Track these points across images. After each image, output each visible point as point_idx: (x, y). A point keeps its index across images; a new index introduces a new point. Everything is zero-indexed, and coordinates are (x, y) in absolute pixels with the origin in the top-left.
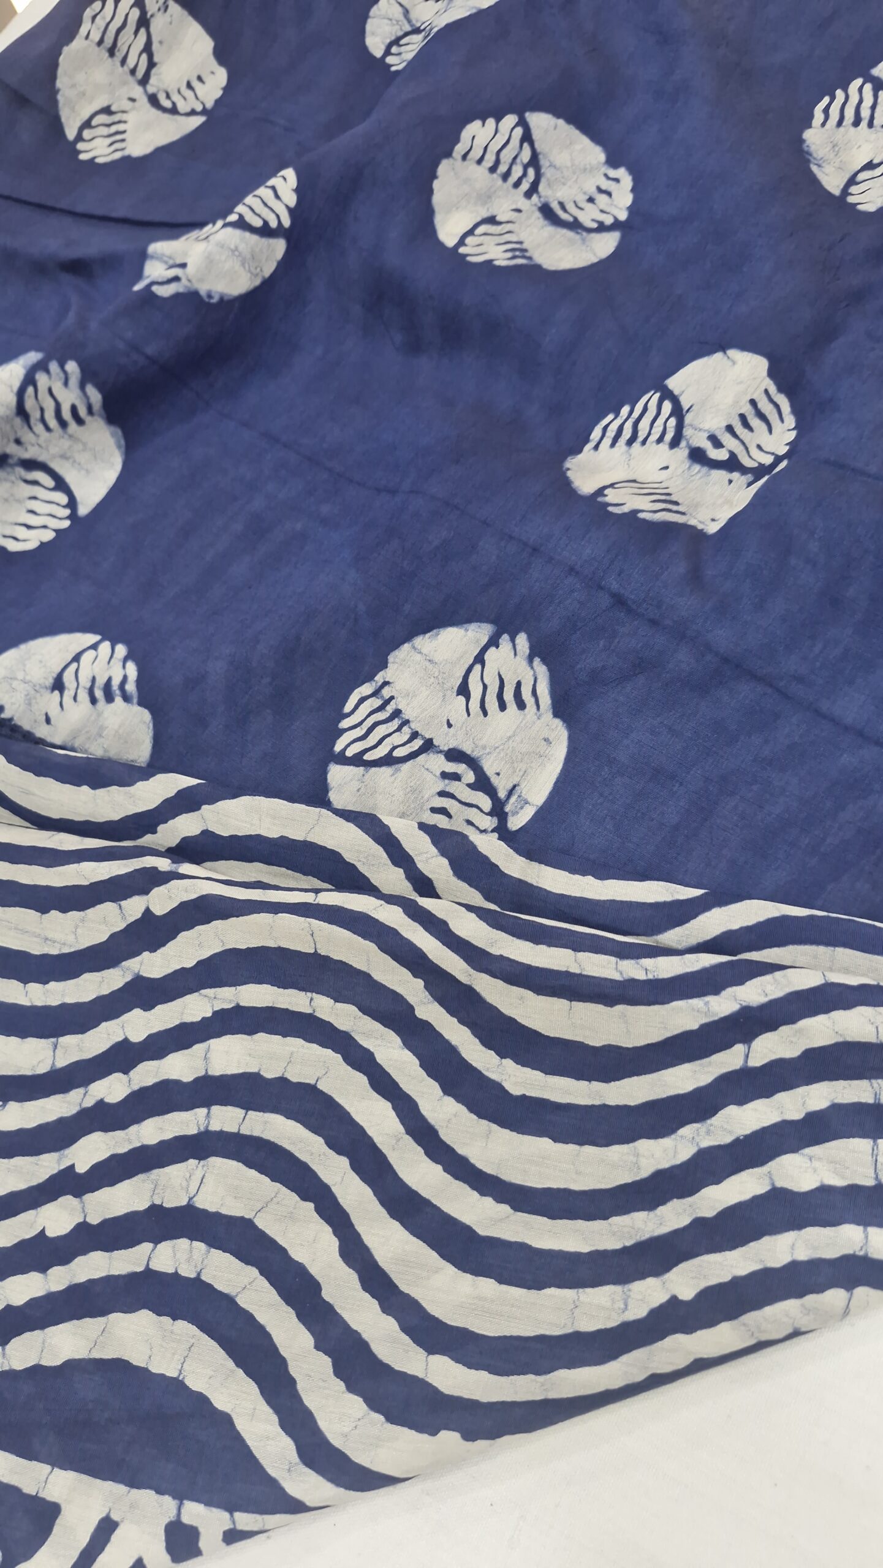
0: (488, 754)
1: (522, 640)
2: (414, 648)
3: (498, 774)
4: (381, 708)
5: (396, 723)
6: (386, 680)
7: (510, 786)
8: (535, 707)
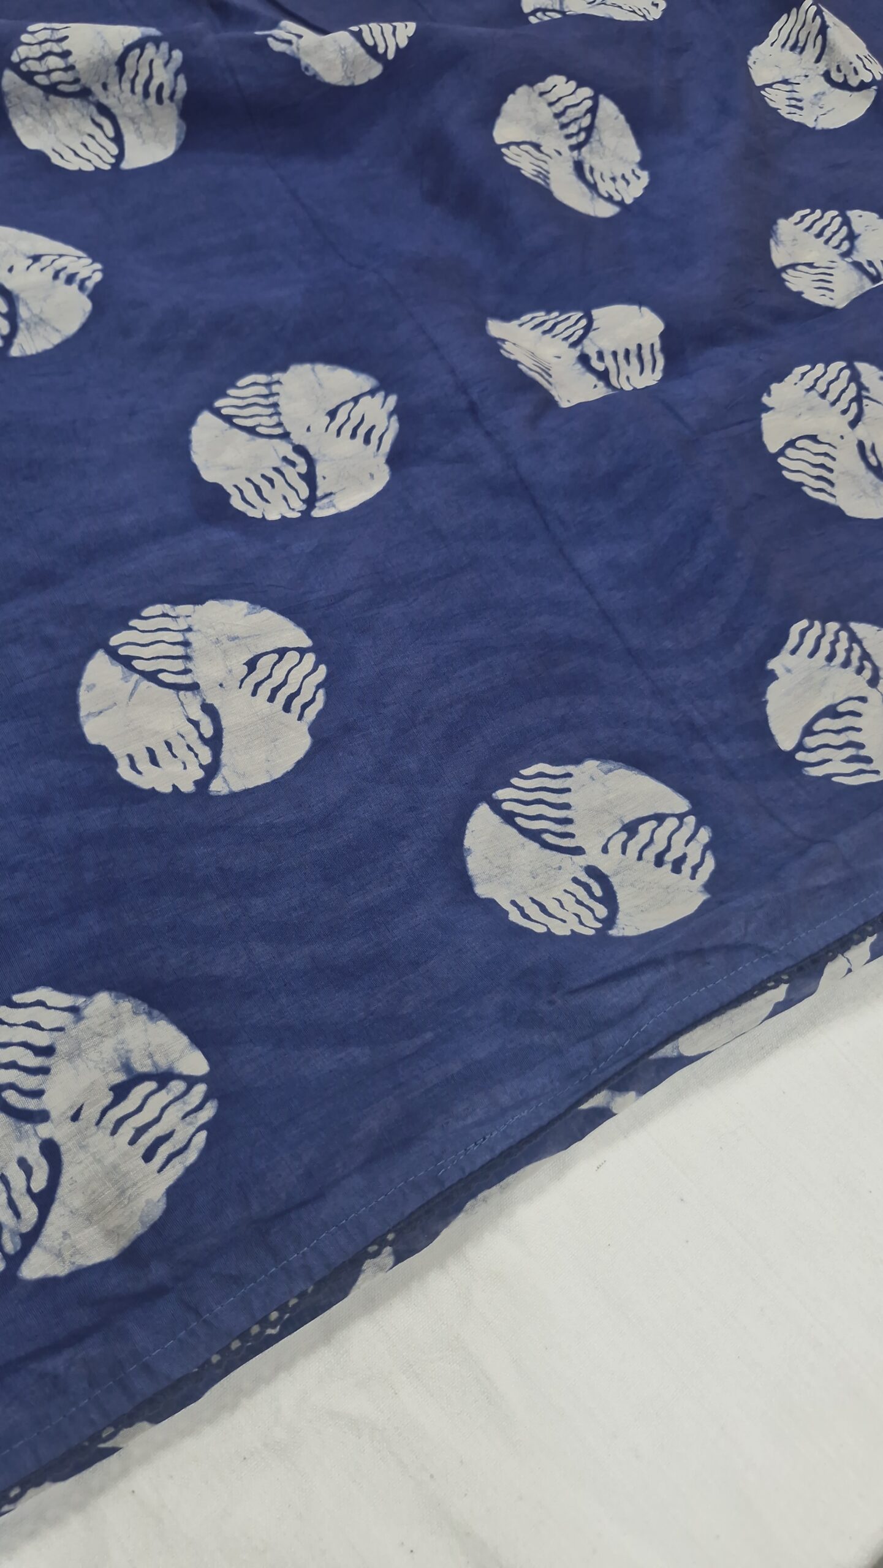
0: (326, 461)
1: (392, 400)
2: (313, 370)
3: (324, 478)
4: (266, 396)
5: (271, 411)
6: (281, 381)
7: (329, 491)
8: (376, 448)
